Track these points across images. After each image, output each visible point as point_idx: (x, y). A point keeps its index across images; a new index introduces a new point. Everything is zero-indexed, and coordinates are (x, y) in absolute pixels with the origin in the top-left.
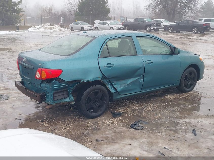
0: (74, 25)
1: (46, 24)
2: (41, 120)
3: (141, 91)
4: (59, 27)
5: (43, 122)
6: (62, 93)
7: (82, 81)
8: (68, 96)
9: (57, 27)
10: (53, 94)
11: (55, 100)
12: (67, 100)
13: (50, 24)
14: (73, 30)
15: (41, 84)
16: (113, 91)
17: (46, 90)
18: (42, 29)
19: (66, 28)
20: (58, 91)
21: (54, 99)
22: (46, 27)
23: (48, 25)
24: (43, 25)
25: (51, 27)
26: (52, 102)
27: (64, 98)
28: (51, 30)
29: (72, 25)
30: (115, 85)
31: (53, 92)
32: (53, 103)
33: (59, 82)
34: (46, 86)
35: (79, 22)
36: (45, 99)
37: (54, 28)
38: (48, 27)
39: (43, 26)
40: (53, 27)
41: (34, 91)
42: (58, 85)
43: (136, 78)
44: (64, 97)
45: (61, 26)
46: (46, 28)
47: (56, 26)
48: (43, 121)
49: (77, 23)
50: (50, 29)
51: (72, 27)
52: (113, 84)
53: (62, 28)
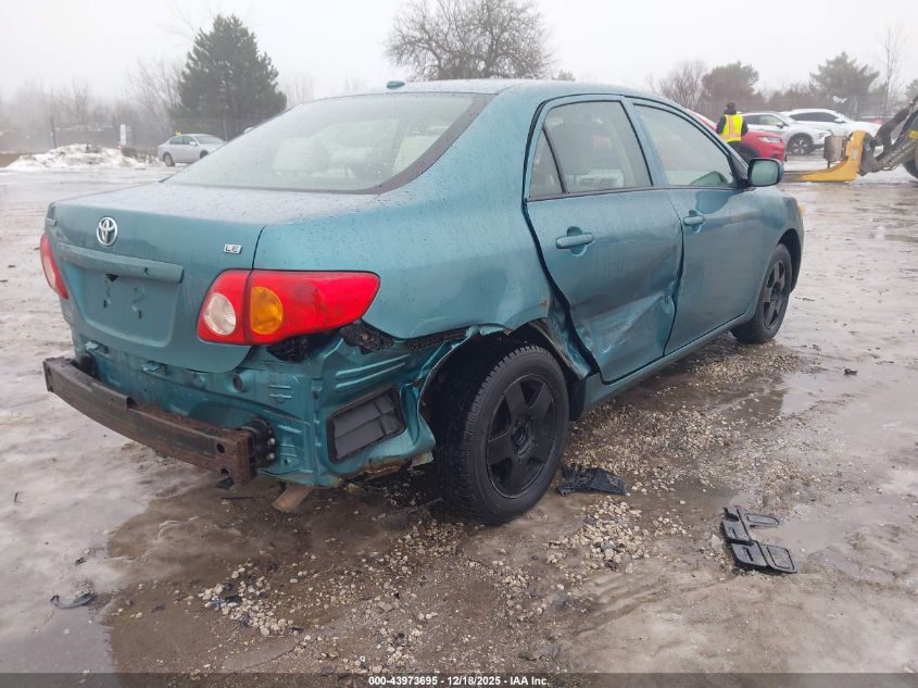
0: (173, 146)
1: (72, 146)
2: (219, 589)
3: (664, 356)
4: (120, 157)
5: (237, 599)
6: (372, 413)
7: (469, 333)
8: (402, 424)
9: (113, 157)
10: (330, 427)
11: (339, 456)
12: (400, 446)
13: (88, 148)
14: (173, 165)
15: (240, 369)
16: (582, 370)
17: (281, 407)
18: (60, 164)
19: (144, 158)
20: (350, 402)
21: (332, 451)
22: (72, 156)
23: (78, 150)
24: (60, 149)
25: (93, 155)
26: (323, 474)
27: (384, 438)
28: (94, 167)
29: (166, 147)
30: (587, 338)
31: (328, 412)
32: (324, 477)
33: (364, 351)
34: (278, 381)
35: (192, 135)
36: (272, 456)
37: (102, 160)
38: (79, 155)
39: (63, 153)
40: (98, 155)
41: (186, 413)
42: (354, 370)
43: (649, 298)
44: (384, 432)
45: (127, 152)
46: (72, 159)
47: (111, 151)
48: (231, 596)
49: (186, 140)
50: (90, 163)
51: (166, 154)
52: (580, 332)
53: (131, 160)
